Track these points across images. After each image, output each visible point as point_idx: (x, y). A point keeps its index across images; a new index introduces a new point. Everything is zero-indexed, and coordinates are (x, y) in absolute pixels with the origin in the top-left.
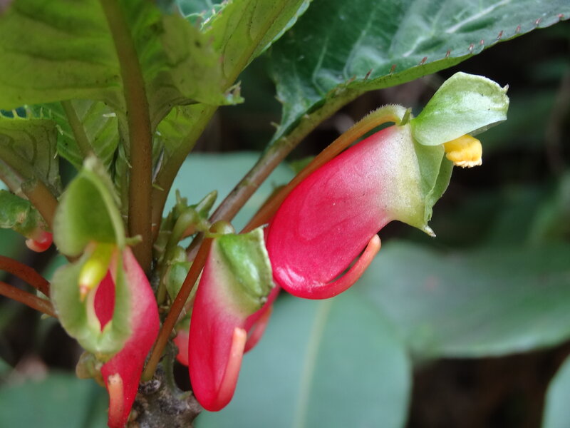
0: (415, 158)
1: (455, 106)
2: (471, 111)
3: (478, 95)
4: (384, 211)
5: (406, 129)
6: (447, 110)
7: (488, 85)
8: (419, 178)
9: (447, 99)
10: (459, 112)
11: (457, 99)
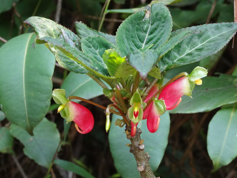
0: (189, 83)
1: (197, 73)
2: (200, 74)
3: (201, 71)
4: (183, 93)
5: (187, 78)
6: (196, 74)
7: (204, 69)
8: (190, 87)
9: (195, 72)
10: (198, 75)
11: (197, 72)
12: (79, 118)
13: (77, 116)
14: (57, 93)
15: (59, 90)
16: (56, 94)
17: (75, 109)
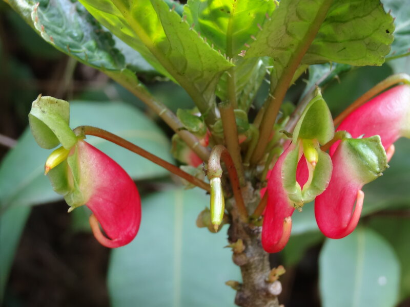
12: (106, 197)
13: (101, 190)
14: (46, 110)
15: (52, 102)
16: (43, 112)
17: (97, 166)
